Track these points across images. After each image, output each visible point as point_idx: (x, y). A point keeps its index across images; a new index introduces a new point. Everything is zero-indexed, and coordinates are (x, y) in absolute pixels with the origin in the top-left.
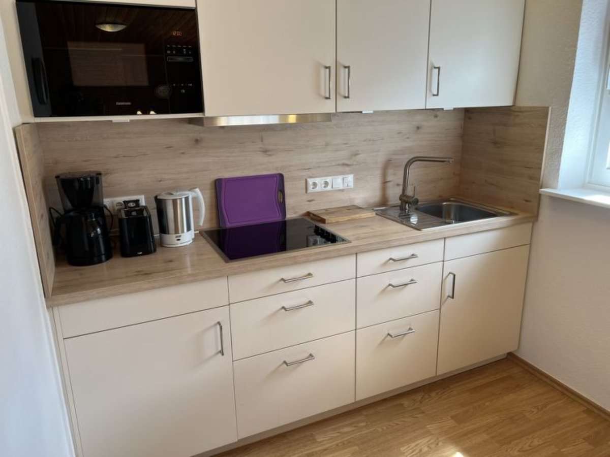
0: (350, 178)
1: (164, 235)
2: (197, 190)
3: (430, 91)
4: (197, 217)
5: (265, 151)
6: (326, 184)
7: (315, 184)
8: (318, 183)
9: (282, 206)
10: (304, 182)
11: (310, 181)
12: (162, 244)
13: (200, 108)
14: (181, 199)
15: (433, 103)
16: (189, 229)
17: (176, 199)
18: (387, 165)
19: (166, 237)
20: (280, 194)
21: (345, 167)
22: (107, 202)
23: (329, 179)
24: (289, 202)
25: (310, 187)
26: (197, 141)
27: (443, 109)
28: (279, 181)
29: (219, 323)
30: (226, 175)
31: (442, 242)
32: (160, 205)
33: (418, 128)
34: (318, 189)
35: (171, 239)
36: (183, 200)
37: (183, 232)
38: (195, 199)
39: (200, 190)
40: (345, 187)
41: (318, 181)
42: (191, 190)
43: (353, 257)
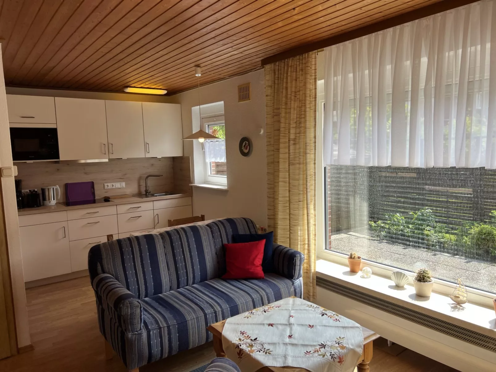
0: (124, 184)
1: (45, 201)
2: (57, 186)
3: (147, 151)
4: (57, 195)
5: (86, 173)
6: (113, 185)
7: (108, 186)
8: (109, 185)
9: (94, 194)
10: (103, 185)
11: (106, 184)
12: (43, 205)
13: (58, 158)
14: (51, 188)
15: (148, 156)
16: (54, 199)
17: (49, 188)
18: (140, 179)
19: (45, 202)
20: (92, 189)
21: (121, 179)
22: (23, 191)
23: (114, 184)
24: (97, 193)
25: (106, 187)
26: (58, 170)
27: (157, 157)
28: (92, 184)
29: (64, 227)
30: (70, 182)
31: (152, 202)
32: (43, 190)
33: (152, 165)
34: (109, 187)
35: (47, 202)
36: (52, 189)
37: (51, 200)
38: (56, 189)
39: (59, 186)
40: (121, 187)
41: (109, 184)
42: (55, 185)
43: (115, 207)
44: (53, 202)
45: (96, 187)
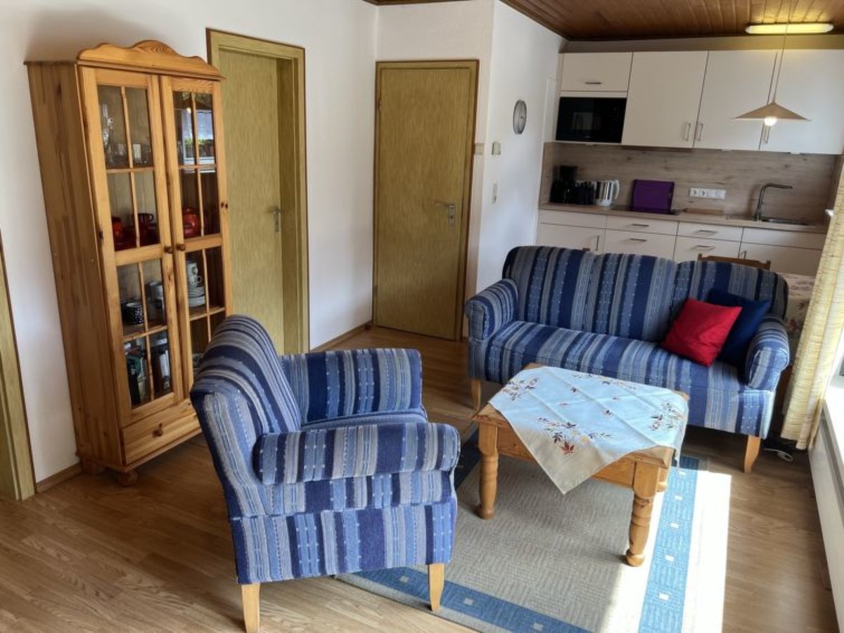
0: (722, 194)
1: (596, 199)
2: (617, 182)
3: (764, 140)
4: (614, 195)
5: (666, 168)
6: (704, 193)
7: (695, 192)
8: (697, 192)
9: (670, 201)
10: (688, 190)
11: (692, 189)
13: (620, 141)
14: (608, 183)
15: (765, 148)
16: (608, 198)
17: (606, 183)
18: (754, 188)
20: (670, 194)
21: (719, 185)
23: (706, 191)
25: (692, 193)
28: (670, 187)
29: (598, 236)
30: (640, 178)
31: (741, 230)
32: (599, 185)
34: (697, 195)
35: (598, 201)
37: (605, 200)
38: (615, 186)
39: (620, 183)
40: (717, 197)
41: (697, 190)
42: (613, 180)
43: (676, 224)
44: (606, 202)
45: (677, 191)
